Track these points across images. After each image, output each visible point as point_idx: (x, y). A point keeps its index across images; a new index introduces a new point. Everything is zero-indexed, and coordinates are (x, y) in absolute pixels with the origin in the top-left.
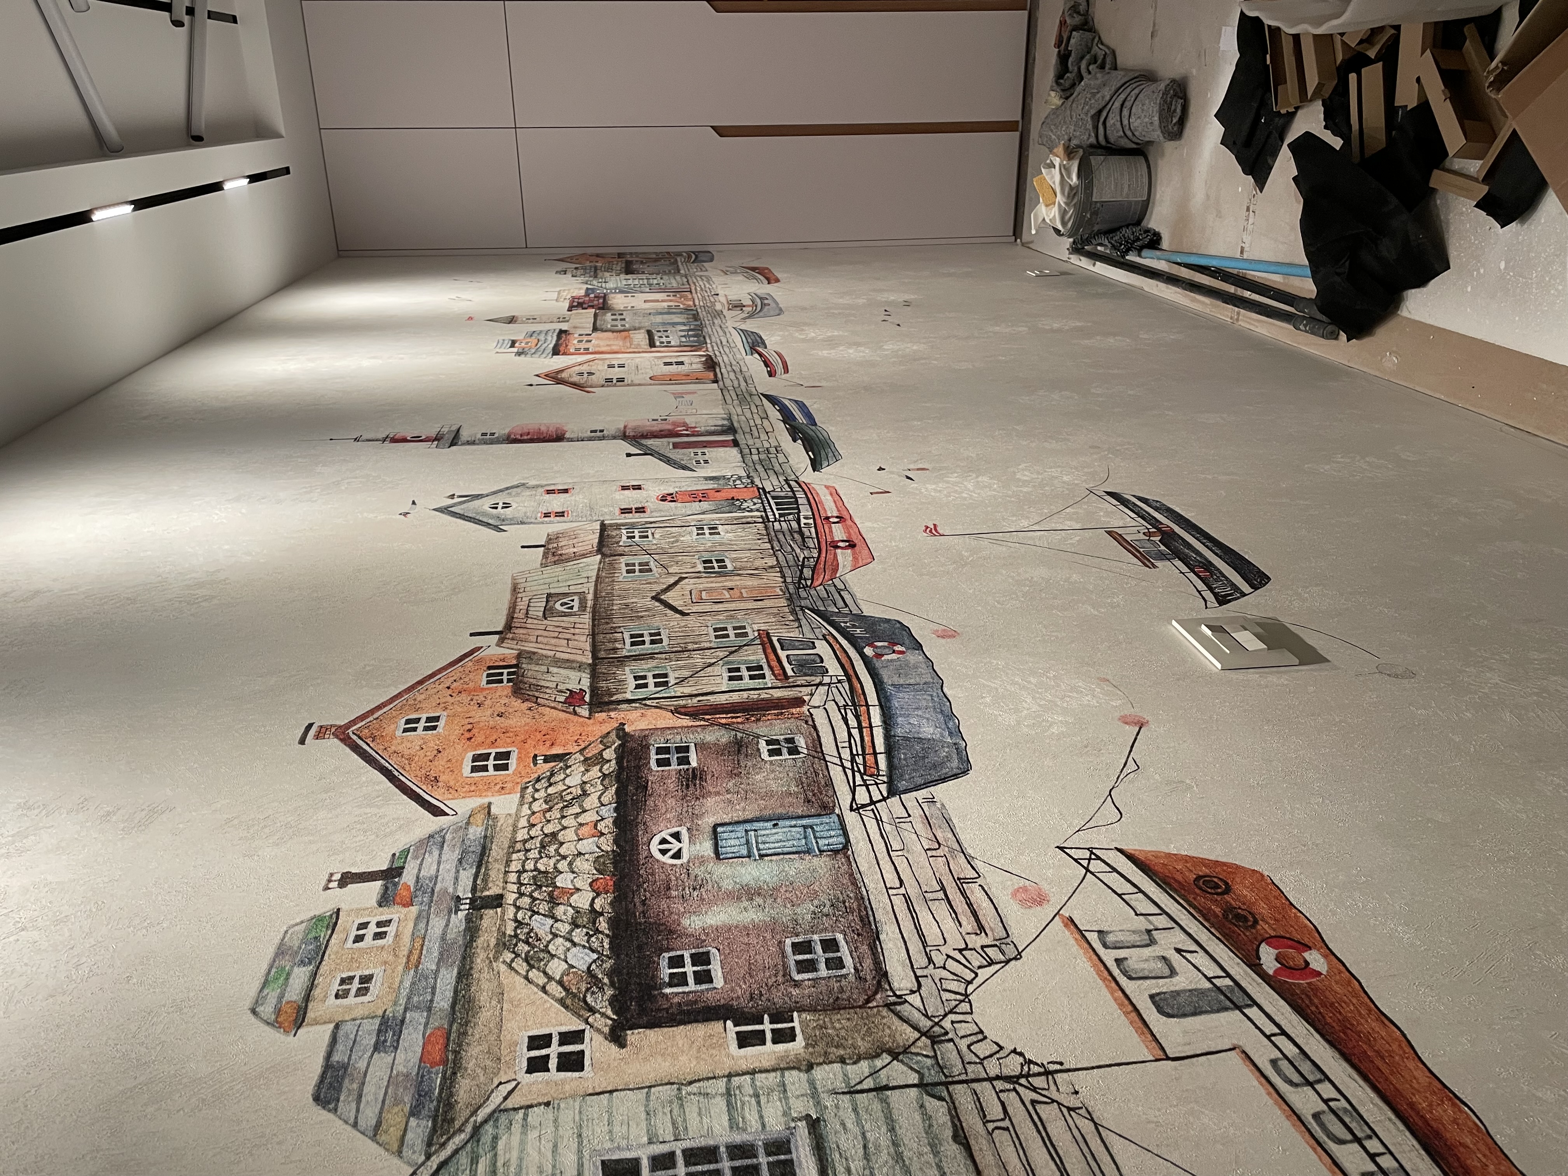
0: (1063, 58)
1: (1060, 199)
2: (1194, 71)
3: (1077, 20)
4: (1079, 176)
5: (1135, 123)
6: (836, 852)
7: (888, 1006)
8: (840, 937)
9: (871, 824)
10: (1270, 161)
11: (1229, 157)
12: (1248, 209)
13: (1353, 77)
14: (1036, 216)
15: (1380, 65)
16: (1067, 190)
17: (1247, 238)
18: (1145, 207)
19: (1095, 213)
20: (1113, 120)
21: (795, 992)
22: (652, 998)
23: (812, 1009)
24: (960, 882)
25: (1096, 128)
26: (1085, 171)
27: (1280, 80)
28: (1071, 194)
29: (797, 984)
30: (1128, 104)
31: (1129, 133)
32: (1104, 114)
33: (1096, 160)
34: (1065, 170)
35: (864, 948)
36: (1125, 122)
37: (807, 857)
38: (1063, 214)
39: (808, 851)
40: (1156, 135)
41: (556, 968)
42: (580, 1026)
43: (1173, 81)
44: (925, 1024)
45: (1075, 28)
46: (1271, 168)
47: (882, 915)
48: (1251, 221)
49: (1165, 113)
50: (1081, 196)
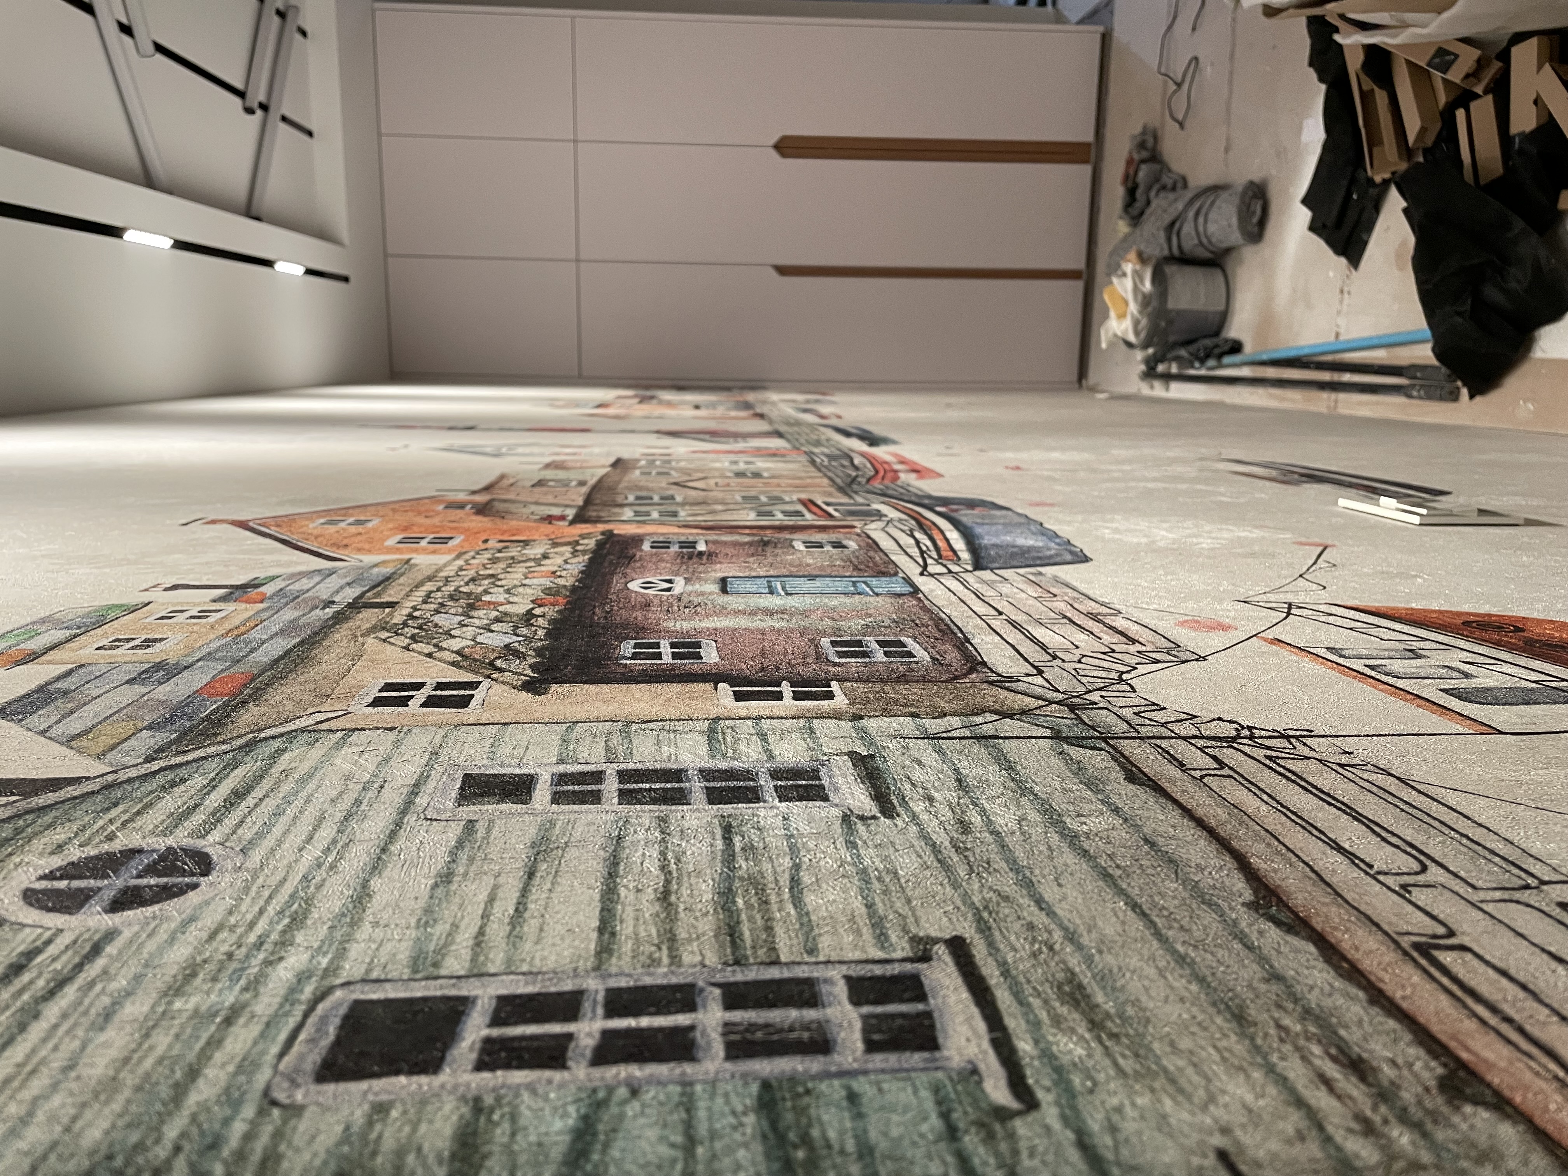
0: (1131, 192)
1: (1133, 308)
2: (1274, 172)
3: (1145, 154)
4: (1154, 281)
5: (1212, 228)
10: (1365, 237)
11: (1319, 243)
12: (1342, 292)
13: (1460, 114)
14: (1107, 331)
15: (1490, 98)
16: (1140, 297)
17: (1342, 322)
18: (1223, 317)
19: (1170, 322)
20: (1188, 229)
25: (1169, 240)
26: (1159, 277)
27: (1375, 141)
28: (1145, 302)
30: (1203, 211)
31: (1205, 241)
32: (1177, 225)
33: (1170, 270)
34: (1138, 276)
36: (1201, 229)
38: (1136, 323)
40: (1235, 237)
43: (1252, 183)
45: (1143, 161)
46: (1365, 243)
48: (1346, 302)
49: (1244, 215)
50: (1155, 303)
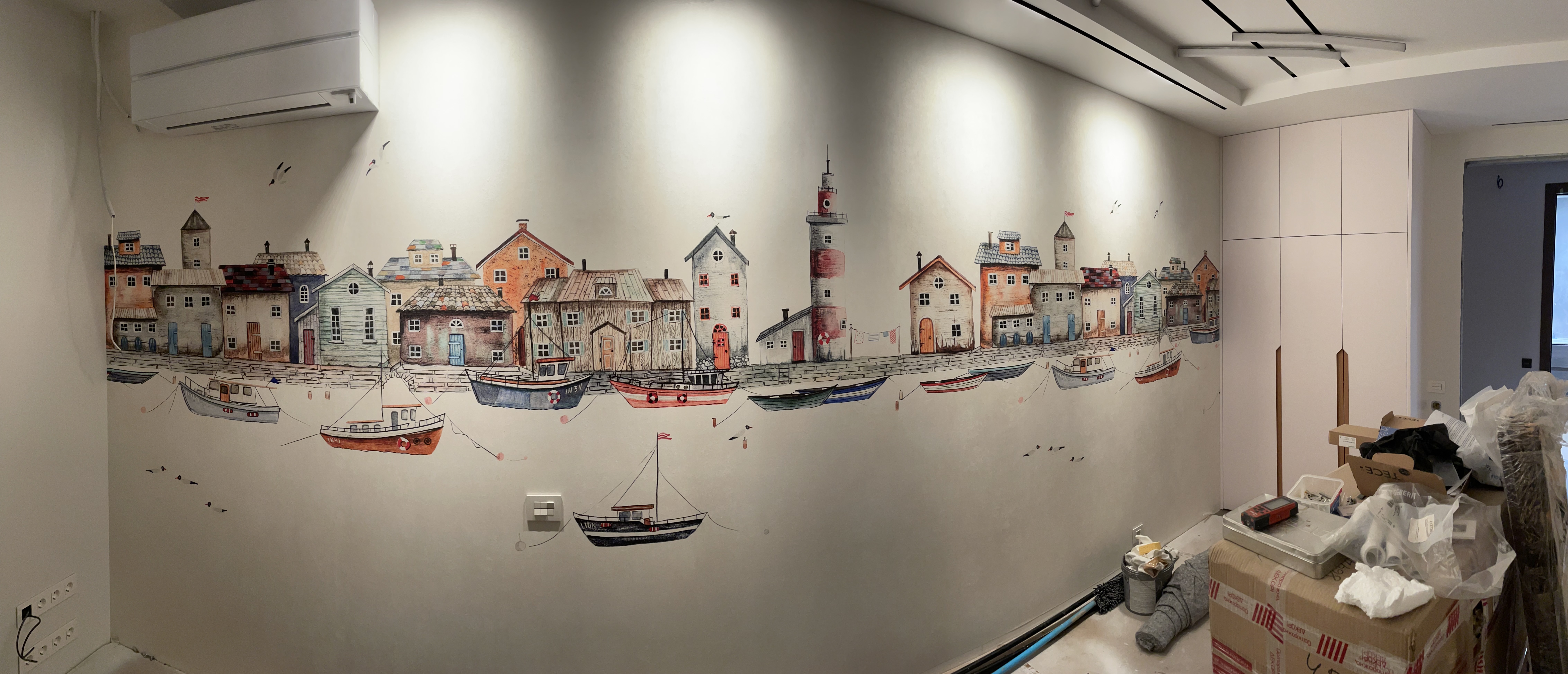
6: (449, 362)
7: (400, 362)
8: (420, 357)
9: (460, 373)
21: (406, 345)
22: (408, 317)
23: (401, 348)
24: (435, 387)
29: (408, 346)
35: (416, 361)
37: (448, 355)
39: (450, 355)
41: (418, 299)
42: (402, 304)
44: (395, 368)
47: (425, 367)
